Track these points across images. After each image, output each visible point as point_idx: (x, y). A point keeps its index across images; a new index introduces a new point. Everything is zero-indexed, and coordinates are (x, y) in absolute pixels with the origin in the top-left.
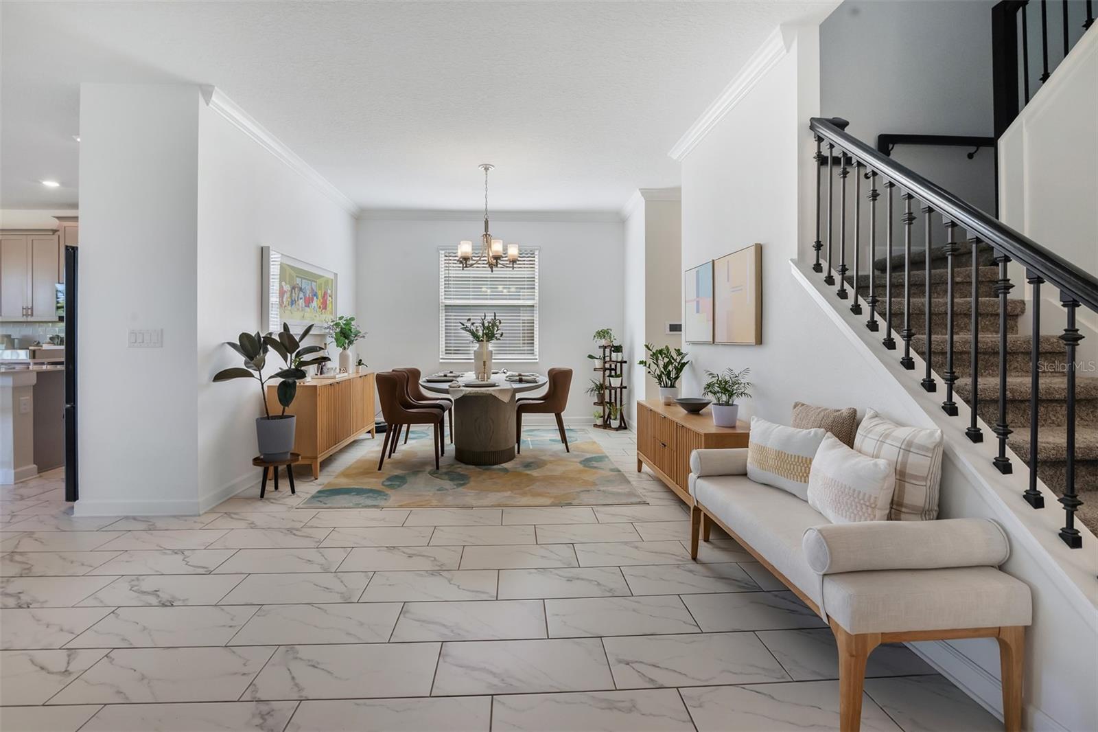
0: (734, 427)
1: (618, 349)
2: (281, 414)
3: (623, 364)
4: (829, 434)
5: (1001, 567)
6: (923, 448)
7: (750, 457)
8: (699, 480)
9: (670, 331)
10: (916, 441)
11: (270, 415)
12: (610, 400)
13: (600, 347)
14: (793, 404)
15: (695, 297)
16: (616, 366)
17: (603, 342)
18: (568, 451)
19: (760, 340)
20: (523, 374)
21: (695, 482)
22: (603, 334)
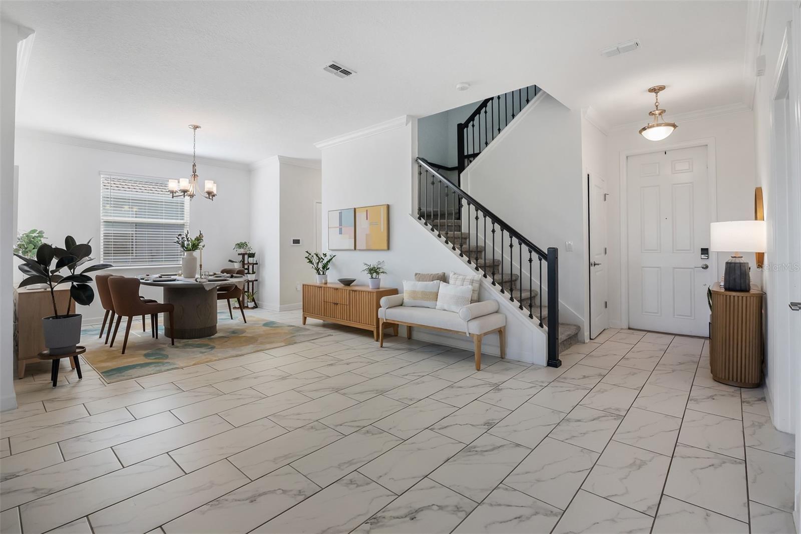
0: (379, 288)
1: (252, 255)
2: (66, 314)
3: (254, 265)
4: (441, 282)
5: (497, 312)
6: (476, 281)
7: (406, 296)
8: (388, 310)
9: (294, 243)
10: (475, 279)
11: (58, 314)
12: (248, 290)
13: (239, 254)
14: (414, 274)
15: (338, 225)
16: (248, 266)
17: (242, 251)
18: (245, 322)
19: (389, 248)
20: (217, 273)
21: (385, 312)
22: (240, 245)
